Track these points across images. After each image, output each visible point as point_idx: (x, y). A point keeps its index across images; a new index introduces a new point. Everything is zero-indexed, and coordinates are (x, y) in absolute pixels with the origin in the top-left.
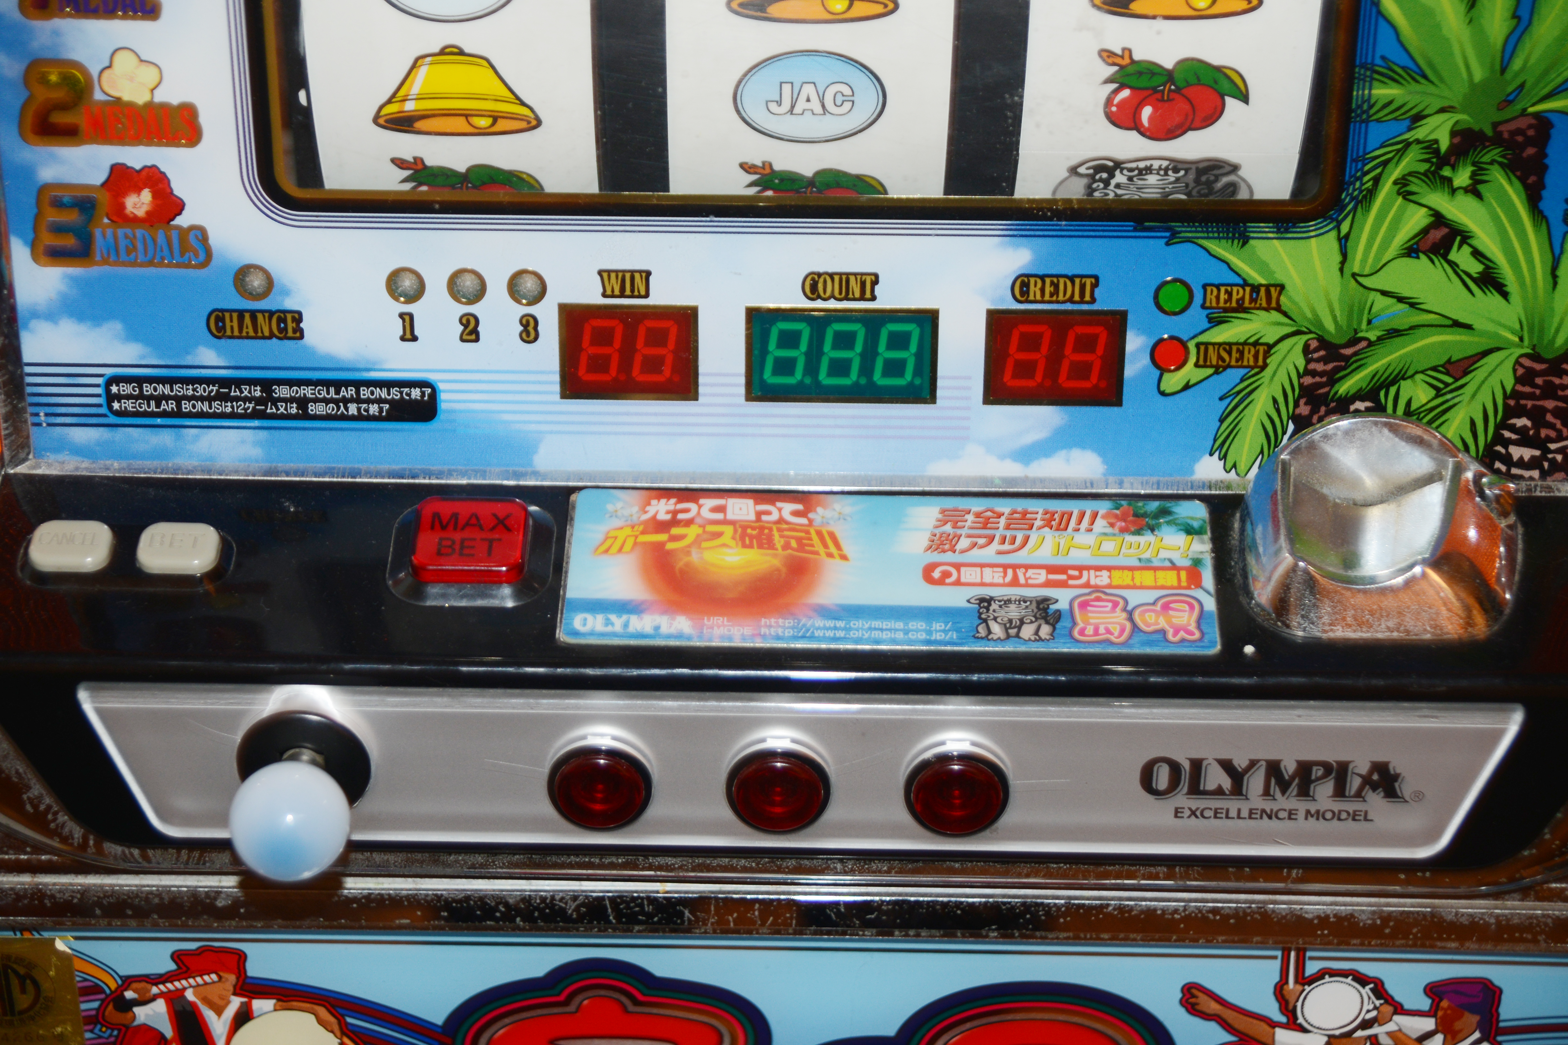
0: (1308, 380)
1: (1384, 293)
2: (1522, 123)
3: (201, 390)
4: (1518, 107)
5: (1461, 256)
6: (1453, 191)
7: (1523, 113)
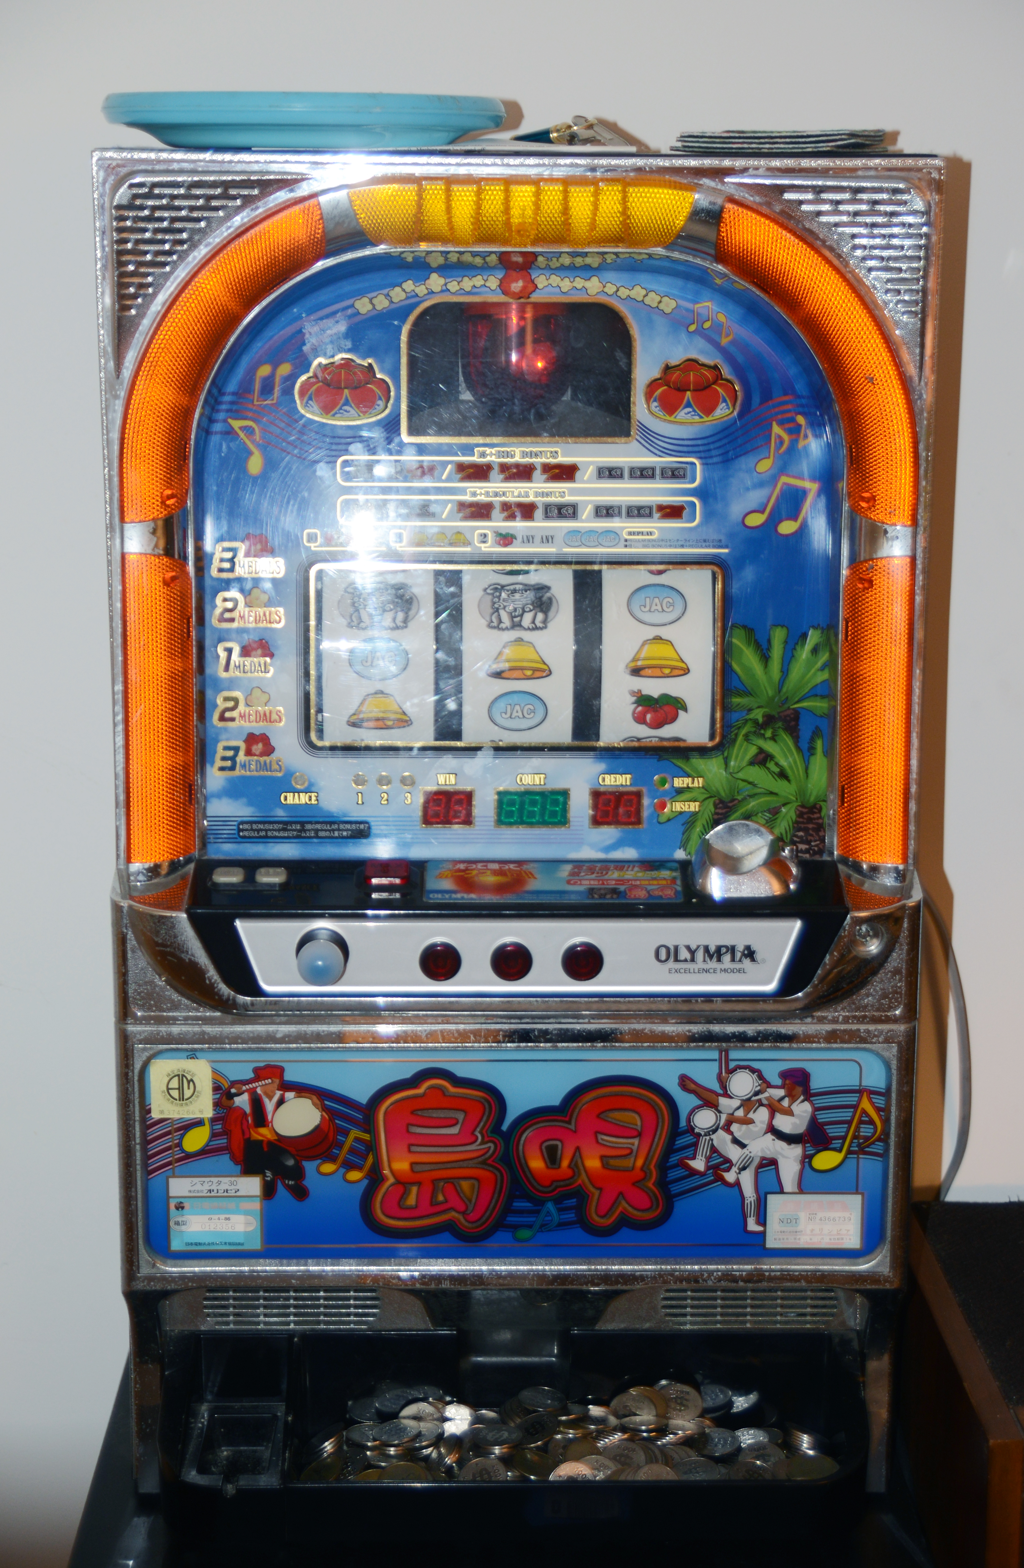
0: (716, 817)
1: (743, 780)
2: (789, 712)
3: (276, 826)
4: (786, 706)
5: (771, 765)
6: (765, 739)
7: (789, 708)
